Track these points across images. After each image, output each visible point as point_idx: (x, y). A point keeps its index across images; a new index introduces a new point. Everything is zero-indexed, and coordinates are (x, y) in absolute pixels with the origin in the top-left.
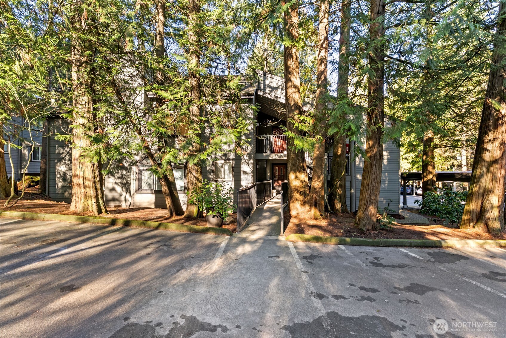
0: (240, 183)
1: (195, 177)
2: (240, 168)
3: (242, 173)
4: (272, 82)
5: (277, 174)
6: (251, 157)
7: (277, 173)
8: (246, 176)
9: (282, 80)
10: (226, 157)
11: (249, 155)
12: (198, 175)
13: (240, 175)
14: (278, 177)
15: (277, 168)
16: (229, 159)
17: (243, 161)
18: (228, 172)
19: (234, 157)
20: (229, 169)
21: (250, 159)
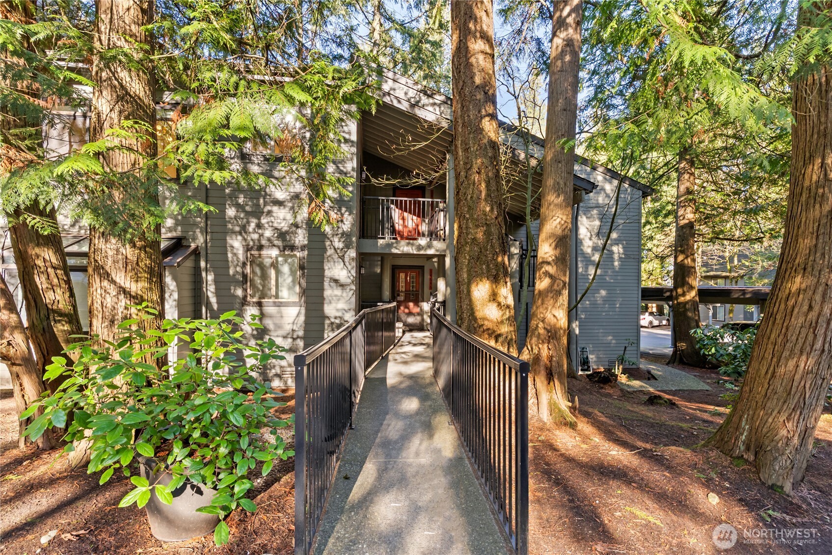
0: (322, 310)
1: (123, 291)
2: (323, 270)
3: (326, 284)
4: (394, 89)
5: (404, 289)
6: (351, 242)
7: (402, 285)
8: (338, 292)
9: (415, 87)
10: (284, 240)
11: (346, 236)
12: (141, 285)
13: (322, 289)
14: (406, 297)
15: (402, 275)
16: (292, 248)
17: (330, 252)
18: (290, 280)
19: (306, 242)
20: (293, 273)
21: (348, 246)
